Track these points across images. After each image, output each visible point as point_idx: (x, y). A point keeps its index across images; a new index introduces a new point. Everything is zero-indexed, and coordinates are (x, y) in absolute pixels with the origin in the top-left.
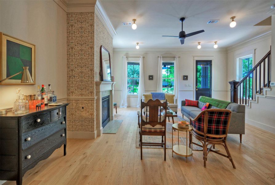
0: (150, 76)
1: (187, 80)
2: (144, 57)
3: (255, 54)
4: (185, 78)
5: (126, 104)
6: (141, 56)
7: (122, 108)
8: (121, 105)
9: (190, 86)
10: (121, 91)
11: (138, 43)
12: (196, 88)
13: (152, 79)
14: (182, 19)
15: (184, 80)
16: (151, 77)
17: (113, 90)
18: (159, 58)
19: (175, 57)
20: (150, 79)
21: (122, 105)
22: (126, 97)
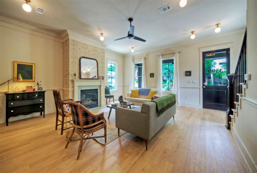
0: (151, 74)
4: (188, 73)
6: (143, 57)
9: (194, 83)
11: (133, 48)
12: (203, 85)
13: (153, 76)
15: (186, 76)
18: (158, 56)
19: (175, 53)
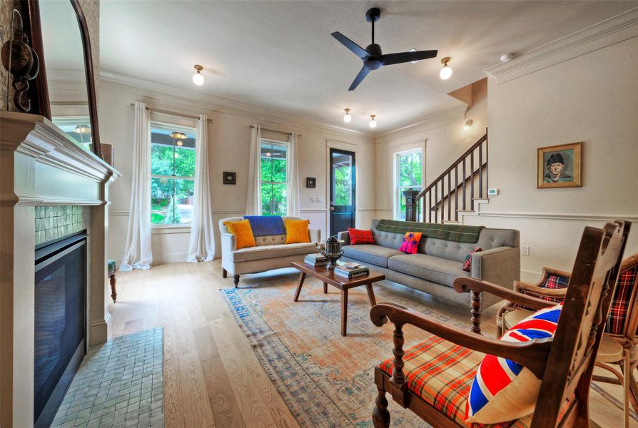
0: (226, 175)
1: (315, 187)
2: (209, 121)
3: (426, 147)
4: (311, 182)
5: (147, 257)
6: (200, 116)
7: (127, 272)
8: (126, 262)
9: (320, 202)
10: (127, 214)
11: (200, 68)
12: (331, 206)
13: (233, 182)
14: (374, 14)
15: (307, 186)
16: (229, 178)
17: (106, 208)
18: (254, 130)
19: (291, 134)
20: (226, 181)
21: (129, 263)
22: (145, 233)
